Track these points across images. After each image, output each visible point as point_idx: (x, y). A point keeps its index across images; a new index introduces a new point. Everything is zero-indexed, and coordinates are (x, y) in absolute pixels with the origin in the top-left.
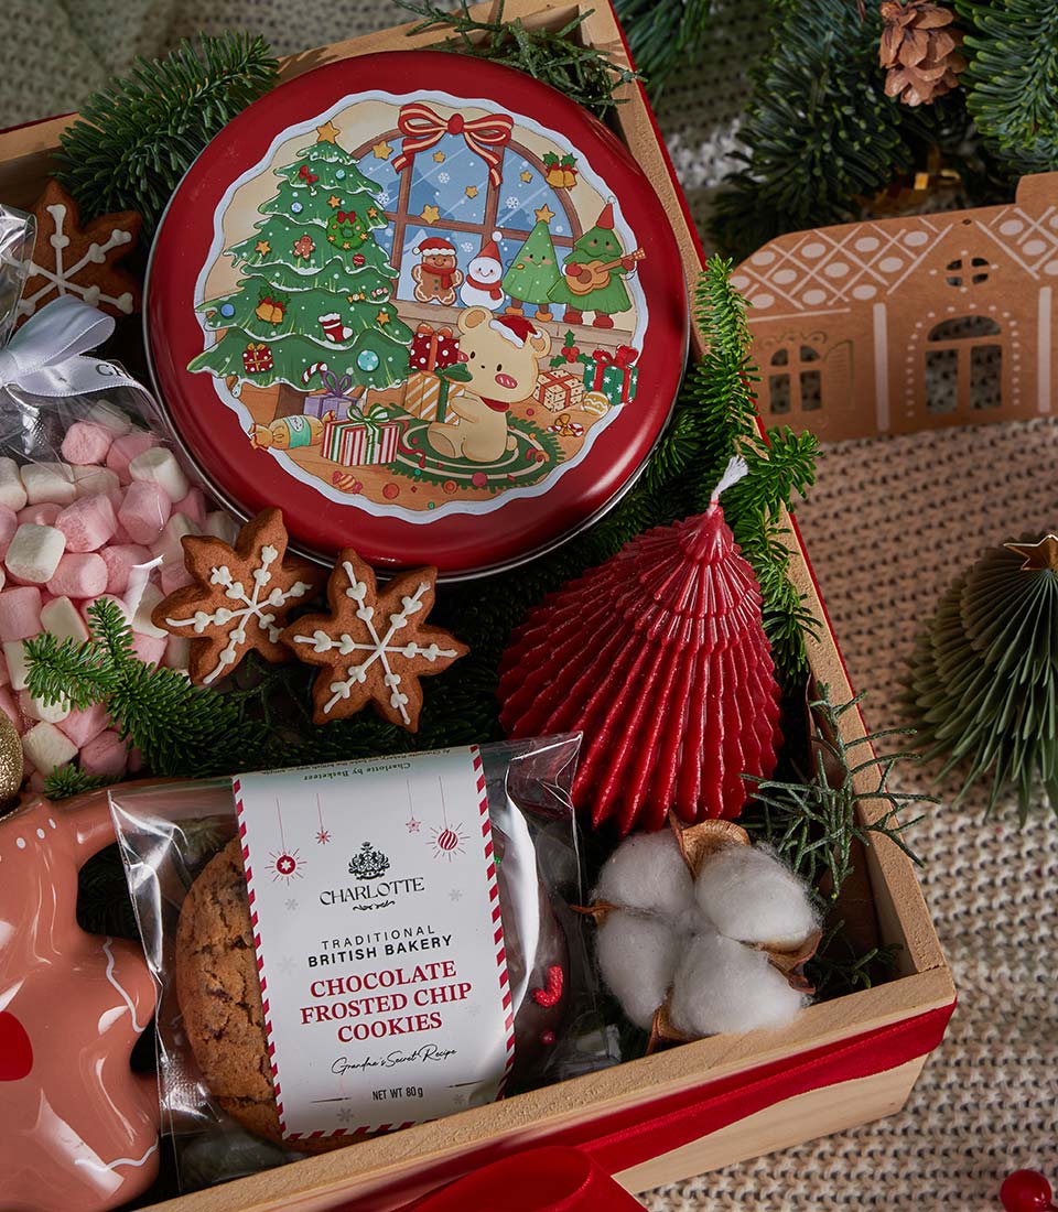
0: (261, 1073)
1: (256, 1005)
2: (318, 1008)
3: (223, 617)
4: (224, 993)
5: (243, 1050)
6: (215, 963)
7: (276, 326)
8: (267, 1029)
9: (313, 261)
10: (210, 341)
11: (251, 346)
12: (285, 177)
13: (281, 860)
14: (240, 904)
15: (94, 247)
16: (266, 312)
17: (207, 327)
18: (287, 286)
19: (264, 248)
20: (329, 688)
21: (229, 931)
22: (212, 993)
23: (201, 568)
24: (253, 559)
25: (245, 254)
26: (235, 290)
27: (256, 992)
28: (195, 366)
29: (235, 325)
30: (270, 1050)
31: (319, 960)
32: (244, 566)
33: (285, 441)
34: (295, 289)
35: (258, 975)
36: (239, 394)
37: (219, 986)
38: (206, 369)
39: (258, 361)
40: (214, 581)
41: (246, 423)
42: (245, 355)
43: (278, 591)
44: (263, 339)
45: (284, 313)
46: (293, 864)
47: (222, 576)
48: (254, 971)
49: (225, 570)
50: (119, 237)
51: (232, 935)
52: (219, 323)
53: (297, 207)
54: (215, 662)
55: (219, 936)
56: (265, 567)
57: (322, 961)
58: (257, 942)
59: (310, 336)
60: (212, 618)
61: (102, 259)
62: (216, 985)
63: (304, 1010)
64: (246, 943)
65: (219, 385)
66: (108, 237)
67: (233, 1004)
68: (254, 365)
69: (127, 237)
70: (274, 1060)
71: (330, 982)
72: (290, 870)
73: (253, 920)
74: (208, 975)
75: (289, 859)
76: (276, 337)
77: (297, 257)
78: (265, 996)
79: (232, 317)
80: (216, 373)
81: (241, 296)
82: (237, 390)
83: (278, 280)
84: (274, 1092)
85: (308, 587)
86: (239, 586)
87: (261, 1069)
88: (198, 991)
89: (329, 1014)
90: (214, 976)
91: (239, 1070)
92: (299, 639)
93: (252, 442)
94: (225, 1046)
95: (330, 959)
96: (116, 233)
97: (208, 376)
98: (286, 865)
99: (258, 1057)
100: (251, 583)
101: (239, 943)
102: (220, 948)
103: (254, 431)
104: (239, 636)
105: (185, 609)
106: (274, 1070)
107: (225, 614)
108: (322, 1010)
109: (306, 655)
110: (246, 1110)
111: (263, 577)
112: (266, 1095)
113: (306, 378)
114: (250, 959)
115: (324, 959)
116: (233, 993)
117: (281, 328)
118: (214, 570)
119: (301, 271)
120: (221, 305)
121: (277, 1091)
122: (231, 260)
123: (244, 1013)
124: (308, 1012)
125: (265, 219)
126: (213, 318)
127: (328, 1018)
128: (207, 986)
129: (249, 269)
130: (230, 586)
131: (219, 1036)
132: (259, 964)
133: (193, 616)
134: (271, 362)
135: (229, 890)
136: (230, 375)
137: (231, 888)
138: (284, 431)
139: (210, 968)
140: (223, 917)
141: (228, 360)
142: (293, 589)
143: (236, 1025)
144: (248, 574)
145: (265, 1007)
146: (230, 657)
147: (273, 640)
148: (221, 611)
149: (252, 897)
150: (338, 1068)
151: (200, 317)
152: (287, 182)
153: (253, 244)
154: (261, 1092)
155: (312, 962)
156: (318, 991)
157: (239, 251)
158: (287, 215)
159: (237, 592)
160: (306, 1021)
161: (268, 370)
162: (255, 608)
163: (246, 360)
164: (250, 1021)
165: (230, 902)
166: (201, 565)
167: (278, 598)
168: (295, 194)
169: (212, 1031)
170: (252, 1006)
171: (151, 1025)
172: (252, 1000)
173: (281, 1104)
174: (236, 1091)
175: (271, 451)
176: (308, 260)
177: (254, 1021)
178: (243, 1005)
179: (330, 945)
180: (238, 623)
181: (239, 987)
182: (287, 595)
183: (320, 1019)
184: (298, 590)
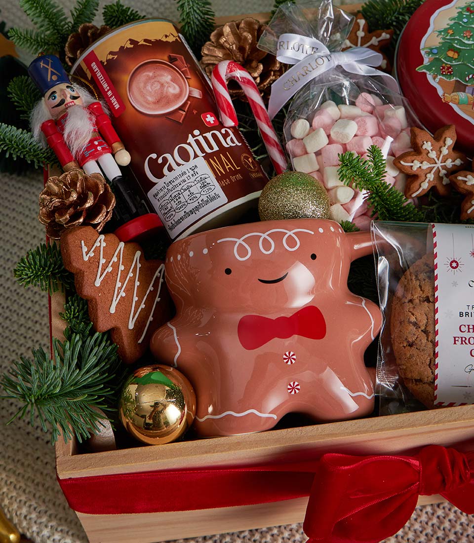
0: (430, 367)
1: (432, 332)
2: (462, 338)
3: (426, 165)
4: (416, 324)
5: (422, 354)
6: (414, 308)
7: (455, 59)
8: (435, 344)
9: (471, 39)
10: (426, 61)
11: (444, 65)
12: (461, 10)
13: (452, 262)
14: (429, 281)
15: (374, 38)
16: (451, 54)
17: (425, 56)
18: (460, 46)
19: (451, 32)
20: (471, 203)
21: (423, 293)
22: (410, 322)
23: (419, 141)
24: (441, 142)
25: (443, 33)
26: (438, 45)
27: (432, 325)
28: (420, 69)
29: (437, 57)
30: (436, 355)
31: (464, 314)
32: (438, 145)
33: (457, 101)
34: (463, 48)
35: (435, 317)
36: (438, 81)
37: (415, 320)
38: (424, 71)
39: (447, 71)
40: (424, 147)
41: (440, 92)
42: (441, 68)
43: (450, 160)
44: (449, 63)
45: (459, 55)
46: (458, 265)
47: (428, 146)
48: (433, 314)
49: (429, 143)
50: (385, 36)
51: (424, 296)
52: (431, 55)
53: (465, 20)
54: (418, 187)
55: (417, 295)
56: (446, 147)
57: (466, 315)
58: (436, 300)
59: (469, 65)
60: (421, 165)
61: (376, 44)
62: (413, 319)
63: (455, 338)
64: (431, 300)
65: (430, 78)
66: (380, 35)
67: (420, 330)
68: (445, 72)
69: (388, 36)
70: (437, 360)
71: (469, 326)
72: (456, 268)
73: (435, 289)
74: (410, 313)
75: (456, 262)
76: (454, 63)
77: (465, 37)
78: (437, 327)
79: (435, 54)
80: (428, 73)
81: (440, 47)
82: (437, 80)
83: (456, 44)
84: (434, 378)
85: (462, 162)
86: (434, 152)
87: (429, 365)
88: (404, 321)
89: (467, 341)
90: (413, 314)
91: (419, 364)
92: (460, 178)
93: (443, 100)
94: (413, 351)
95: (470, 315)
96: (384, 34)
97: (425, 74)
98: (454, 264)
99: (429, 358)
100: (439, 153)
101: (427, 300)
102: (417, 301)
103: (444, 95)
104: (431, 177)
105: (409, 158)
106: (437, 366)
107: (426, 164)
108: (464, 339)
109: (462, 186)
110: (418, 387)
111: (445, 151)
112: (430, 379)
113: (467, 79)
114: (432, 308)
115: (467, 314)
116: (421, 324)
117: (457, 60)
118: (425, 142)
119: (466, 42)
120: (432, 49)
121: (436, 377)
122: (437, 35)
123: (425, 335)
124: (457, 339)
125: (452, 23)
126: (428, 53)
127: (466, 344)
128: (409, 319)
129: (444, 39)
130: (430, 151)
131: (411, 345)
132: (436, 311)
133: (412, 162)
134: (452, 71)
135: (425, 274)
136: (434, 74)
137: (426, 273)
138: (457, 97)
139: (411, 310)
140: (420, 287)
141: (434, 69)
142: (456, 161)
143: (421, 340)
144: (438, 149)
145: (436, 333)
146: (425, 186)
147: (444, 183)
148: (425, 163)
149: (436, 278)
150: (468, 370)
151: (423, 52)
152: (461, 12)
153: (446, 31)
154: (428, 377)
155: (461, 314)
156: (463, 329)
157: (440, 32)
158: (461, 22)
159: (433, 155)
160: (455, 343)
161: (451, 74)
162: (439, 164)
163: (442, 69)
164: (427, 340)
165: (424, 280)
166: (420, 139)
167: (449, 163)
168: (465, 16)
169: (408, 342)
170: (430, 332)
171: (377, 338)
172: (430, 329)
173: (437, 385)
174: (416, 376)
175: (450, 104)
176: (469, 38)
177: (430, 340)
178: (425, 332)
179: (470, 307)
180: (431, 170)
181: (425, 321)
182: (453, 163)
183: (462, 343)
184: (458, 162)
